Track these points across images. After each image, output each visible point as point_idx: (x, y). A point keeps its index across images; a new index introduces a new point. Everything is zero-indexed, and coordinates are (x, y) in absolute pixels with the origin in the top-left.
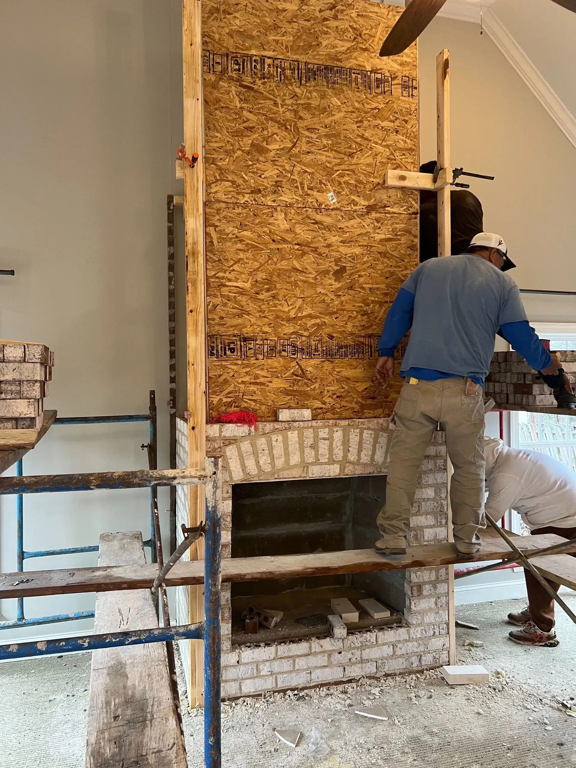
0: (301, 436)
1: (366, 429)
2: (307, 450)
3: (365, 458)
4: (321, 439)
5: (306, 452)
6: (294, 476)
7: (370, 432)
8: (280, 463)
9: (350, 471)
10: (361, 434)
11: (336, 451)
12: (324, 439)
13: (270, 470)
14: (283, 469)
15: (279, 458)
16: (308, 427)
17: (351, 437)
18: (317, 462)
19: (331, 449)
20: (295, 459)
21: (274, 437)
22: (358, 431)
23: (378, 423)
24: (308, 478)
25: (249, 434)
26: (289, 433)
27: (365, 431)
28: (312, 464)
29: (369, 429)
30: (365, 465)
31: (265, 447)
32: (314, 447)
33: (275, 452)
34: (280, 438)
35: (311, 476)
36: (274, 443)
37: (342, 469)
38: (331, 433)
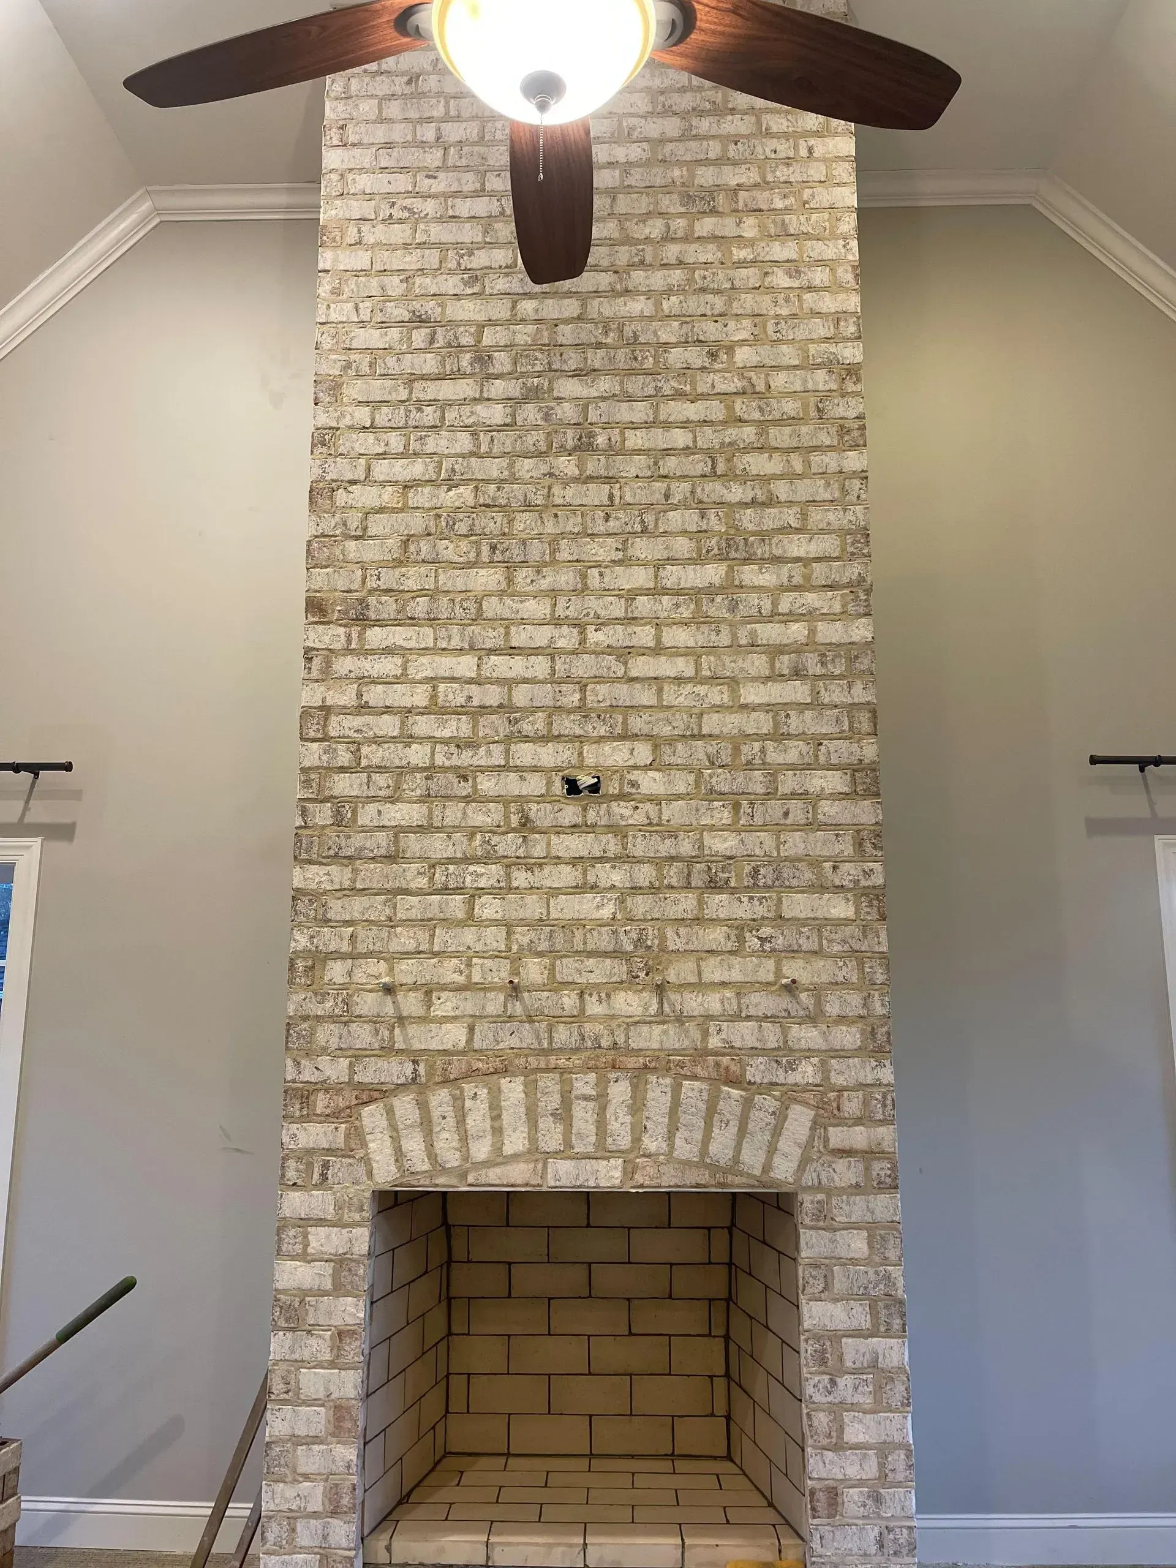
0: (531, 1089)
1: (687, 1077)
2: (546, 1123)
3: (685, 1149)
4: (577, 1098)
5: (541, 1126)
6: (512, 1181)
7: (697, 1084)
8: (481, 1150)
9: (647, 1179)
10: (677, 1088)
11: (614, 1126)
12: (586, 1098)
13: (456, 1164)
14: (487, 1164)
15: (479, 1137)
16: (548, 1070)
17: (650, 1095)
18: (566, 1152)
19: (601, 1125)
20: (515, 1141)
21: (469, 1088)
22: (668, 1081)
23: (717, 1064)
24: (544, 1189)
25: (414, 1080)
26: (504, 1082)
27: (686, 1083)
28: (557, 1154)
29: (694, 1077)
30: (686, 1164)
31: (449, 1111)
32: (564, 1115)
33: (470, 1122)
34: (483, 1092)
35: (552, 1183)
36: (468, 1103)
37: (630, 1170)
38: (602, 1084)
